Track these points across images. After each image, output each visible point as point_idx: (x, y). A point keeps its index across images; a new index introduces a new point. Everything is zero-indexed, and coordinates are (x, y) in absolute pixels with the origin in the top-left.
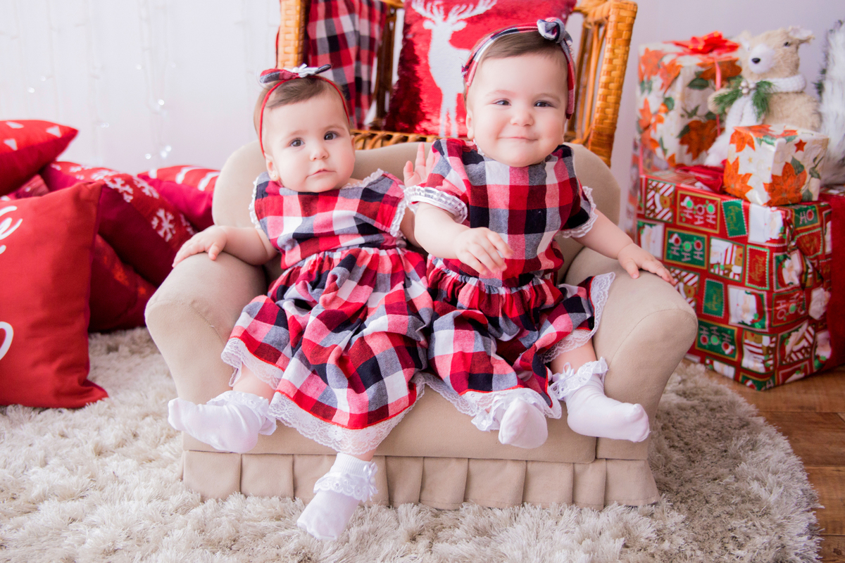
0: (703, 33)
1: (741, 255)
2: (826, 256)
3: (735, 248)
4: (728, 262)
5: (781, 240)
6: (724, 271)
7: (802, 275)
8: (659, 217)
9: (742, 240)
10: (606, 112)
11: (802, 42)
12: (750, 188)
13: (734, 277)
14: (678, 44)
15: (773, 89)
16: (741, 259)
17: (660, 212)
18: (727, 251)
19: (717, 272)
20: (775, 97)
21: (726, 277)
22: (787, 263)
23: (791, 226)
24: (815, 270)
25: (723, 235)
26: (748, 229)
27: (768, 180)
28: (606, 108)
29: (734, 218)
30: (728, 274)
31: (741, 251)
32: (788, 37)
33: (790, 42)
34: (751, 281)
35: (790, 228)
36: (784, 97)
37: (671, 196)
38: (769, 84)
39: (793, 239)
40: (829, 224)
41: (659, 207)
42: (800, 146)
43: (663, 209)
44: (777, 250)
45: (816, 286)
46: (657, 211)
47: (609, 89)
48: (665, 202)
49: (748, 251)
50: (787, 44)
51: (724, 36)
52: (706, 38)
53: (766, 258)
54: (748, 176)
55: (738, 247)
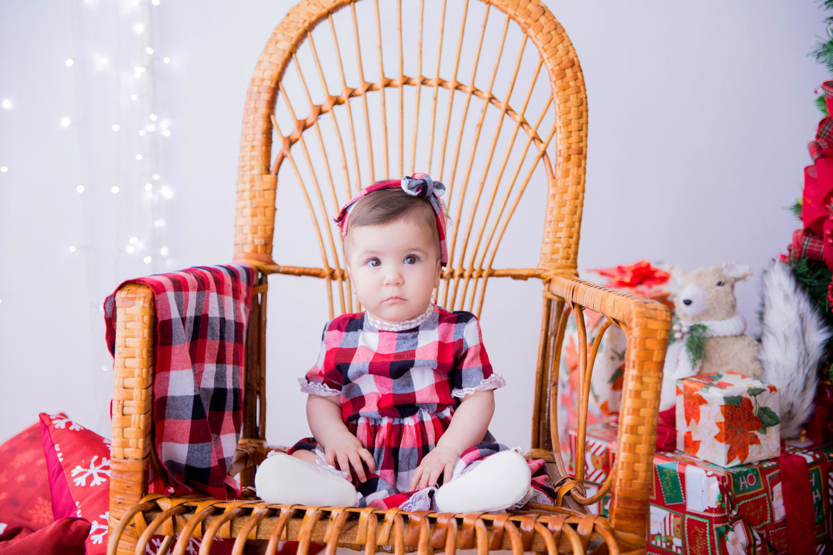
0: (630, 261)
1: (678, 526)
3: (672, 516)
4: (668, 534)
5: (720, 509)
6: (666, 543)
7: (749, 548)
8: (592, 479)
9: (680, 508)
11: (737, 280)
13: (677, 550)
14: (603, 274)
15: (709, 333)
16: (680, 530)
17: (593, 473)
18: (665, 519)
19: (659, 544)
20: (712, 342)
21: (669, 550)
22: (730, 535)
23: (730, 494)
25: (660, 503)
26: (684, 492)
29: (670, 483)
30: (670, 547)
31: (678, 521)
32: (721, 276)
33: (723, 281)
35: (728, 496)
36: (722, 341)
37: (603, 456)
38: (704, 328)
39: (733, 508)
41: (591, 469)
43: (596, 470)
44: (718, 520)
46: (589, 472)
48: (597, 462)
49: (686, 522)
50: (720, 284)
51: (654, 266)
52: (633, 268)
53: (706, 530)
55: (675, 516)
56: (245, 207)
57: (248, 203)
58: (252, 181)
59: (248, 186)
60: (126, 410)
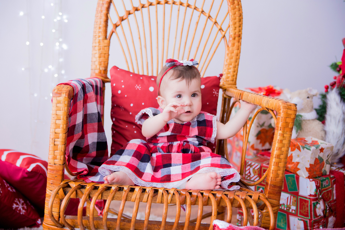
1: (295, 201)
2: (334, 201)
3: (292, 197)
4: (289, 204)
5: (315, 195)
6: (287, 208)
7: (324, 211)
8: (252, 179)
9: (295, 194)
10: (278, 173)
11: (314, 96)
12: (299, 169)
13: (292, 211)
15: (303, 118)
16: (296, 203)
17: (253, 177)
18: (288, 198)
19: (283, 208)
21: (288, 211)
22: (318, 206)
23: (320, 189)
24: (330, 208)
25: (286, 191)
26: (298, 188)
27: (308, 166)
28: (278, 170)
29: (291, 183)
30: (289, 210)
31: (295, 199)
32: (308, 94)
34: (301, 214)
35: (319, 190)
36: (308, 122)
37: (259, 170)
38: (301, 116)
39: (320, 194)
40: (335, 186)
41: (252, 175)
42: (322, 150)
43: (255, 175)
44: (314, 200)
45: (330, 216)
46: (251, 176)
47: (280, 159)
48: (256, 172)
49: (299, 199)
50: (308, 97)
51: (275, 88)
52: (266, 89)
53: (308, 204)
54: (298, 163)
55: (293, 197)
56: (96, 53)
57: (97, 52)
58: (99, 42)
59: (97, 44)
60: (56, 143)
